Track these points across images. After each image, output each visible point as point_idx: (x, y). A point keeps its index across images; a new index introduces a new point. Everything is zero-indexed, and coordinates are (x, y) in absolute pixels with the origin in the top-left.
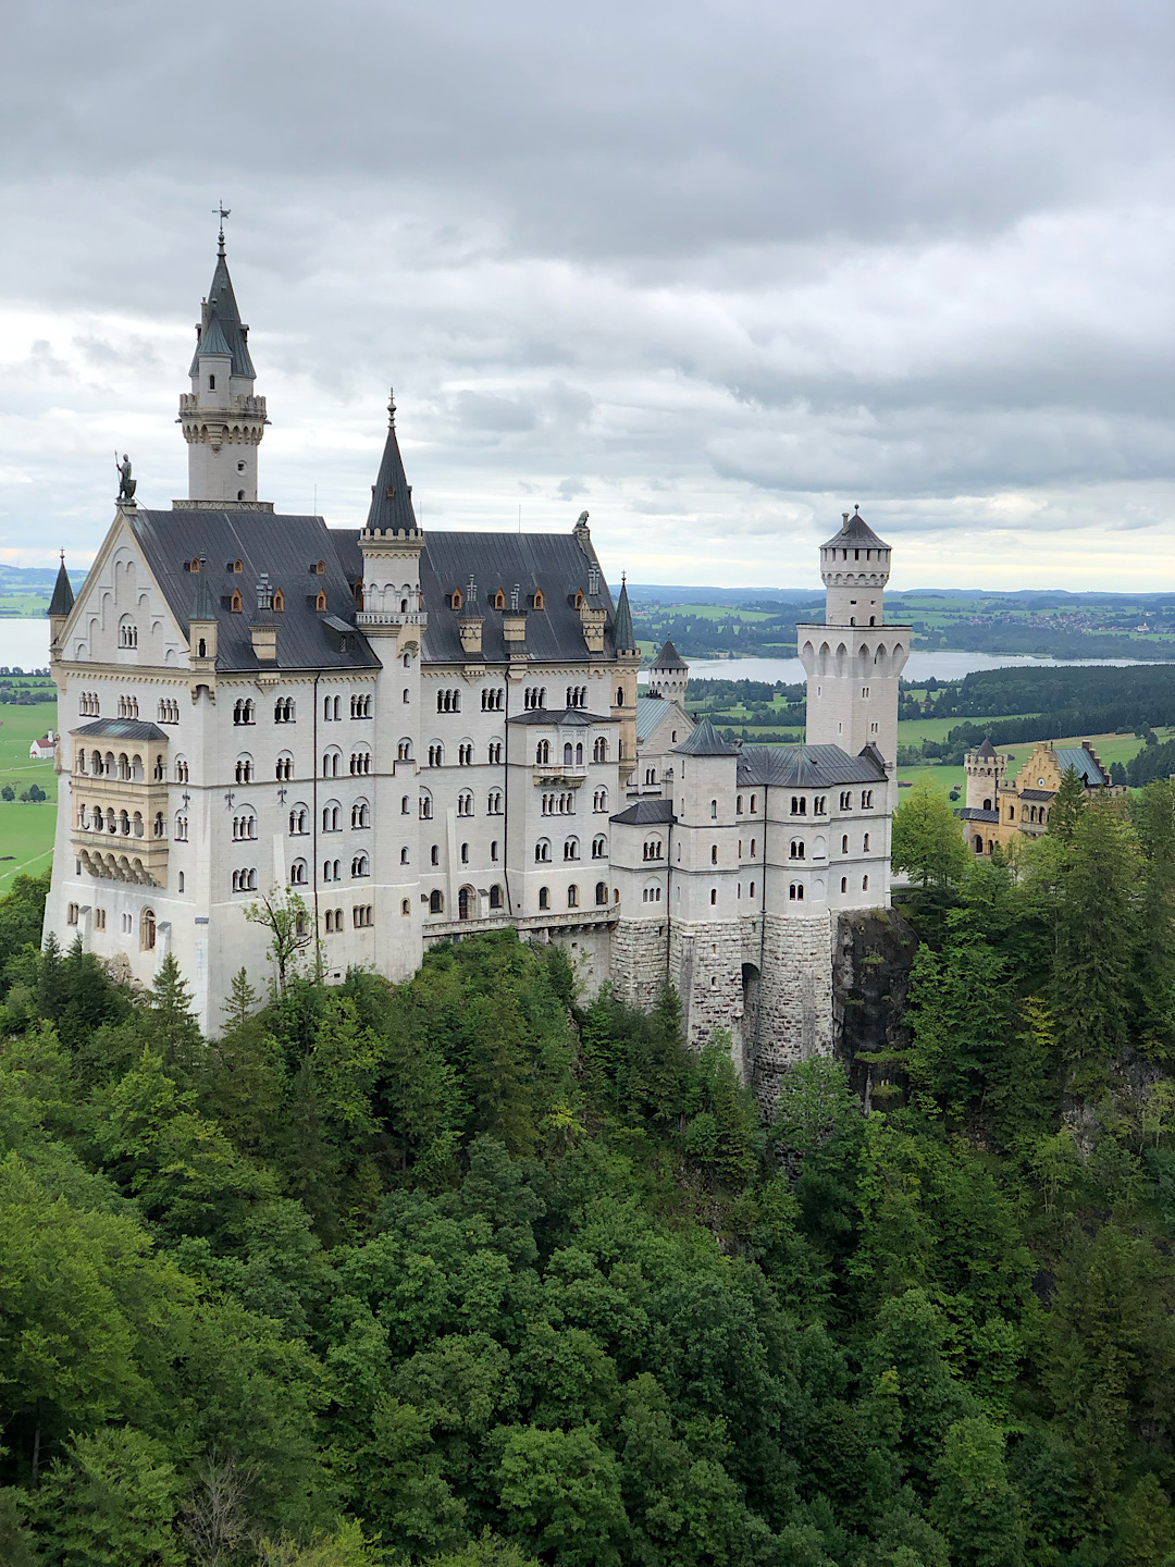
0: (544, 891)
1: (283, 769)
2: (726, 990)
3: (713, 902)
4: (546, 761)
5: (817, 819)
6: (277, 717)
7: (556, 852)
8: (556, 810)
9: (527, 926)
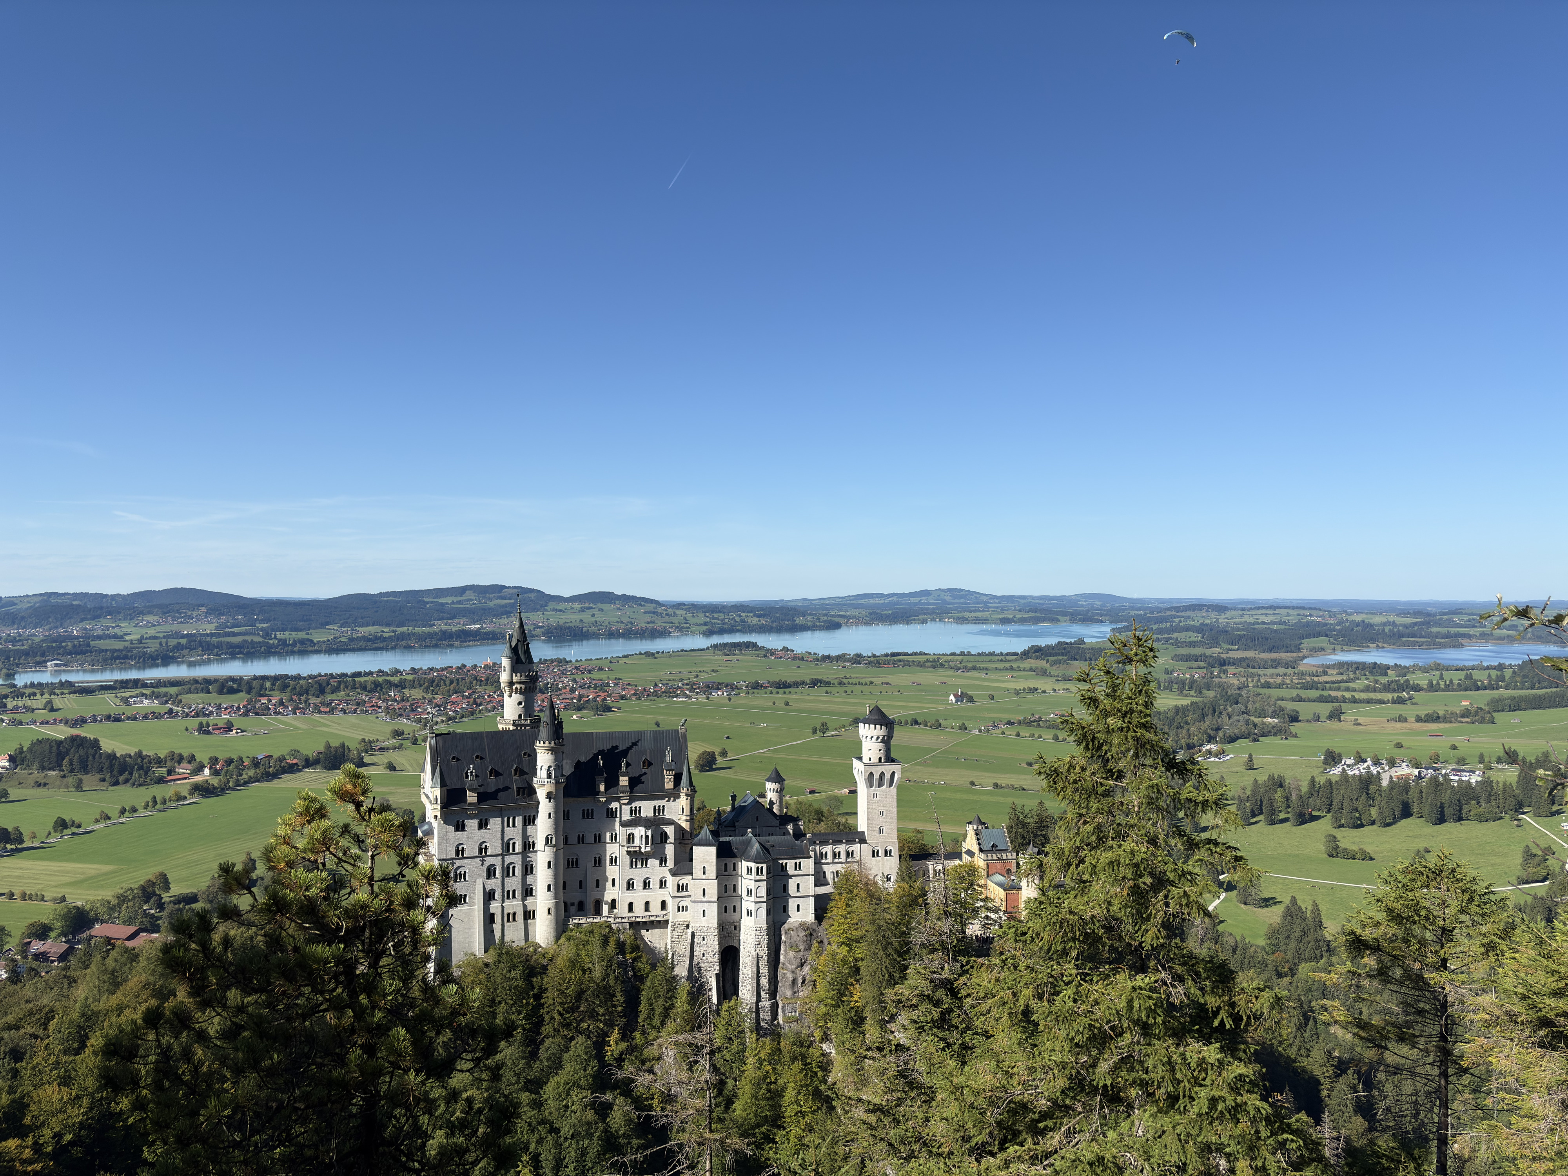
0: (631, 905)
1: (482, 850)
2: (710, 959)
3: (704, 916)
4: (633, 842)
5: (758, 878)
6: (480, 827)
7: (638, 885)
8: (639, 866)
9: (617, 921)
